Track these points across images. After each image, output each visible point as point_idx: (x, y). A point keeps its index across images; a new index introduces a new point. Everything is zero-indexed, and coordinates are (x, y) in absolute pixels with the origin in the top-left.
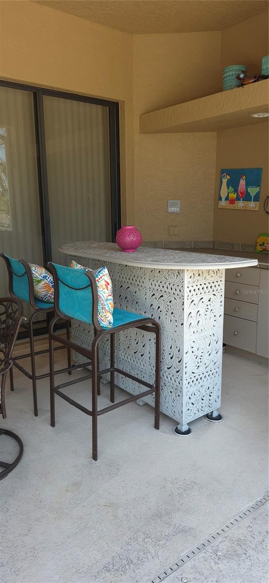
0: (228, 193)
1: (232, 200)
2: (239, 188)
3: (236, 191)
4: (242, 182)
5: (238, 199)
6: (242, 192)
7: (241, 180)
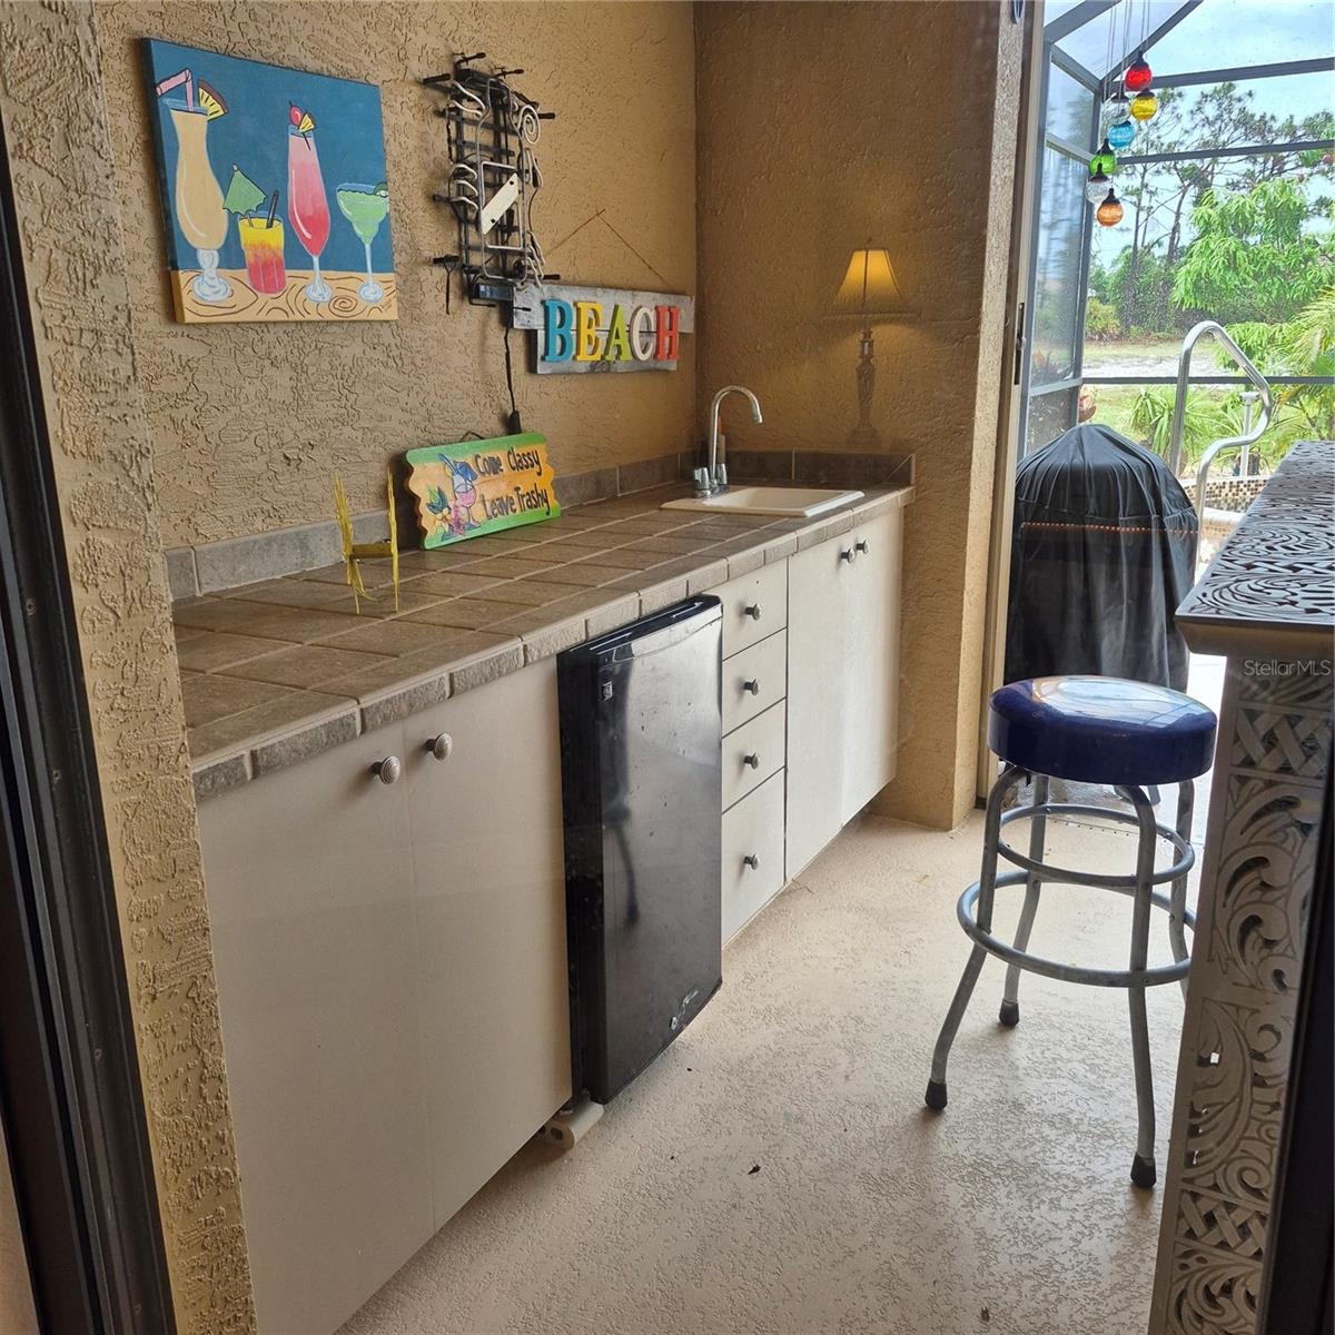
0: (233, 219)
1: (267, 266)
2: (292, 189)
3: (274, 205)
4: (302, 154)
5: (295, 256)
6: (310, 213)
7: (292, 139)
